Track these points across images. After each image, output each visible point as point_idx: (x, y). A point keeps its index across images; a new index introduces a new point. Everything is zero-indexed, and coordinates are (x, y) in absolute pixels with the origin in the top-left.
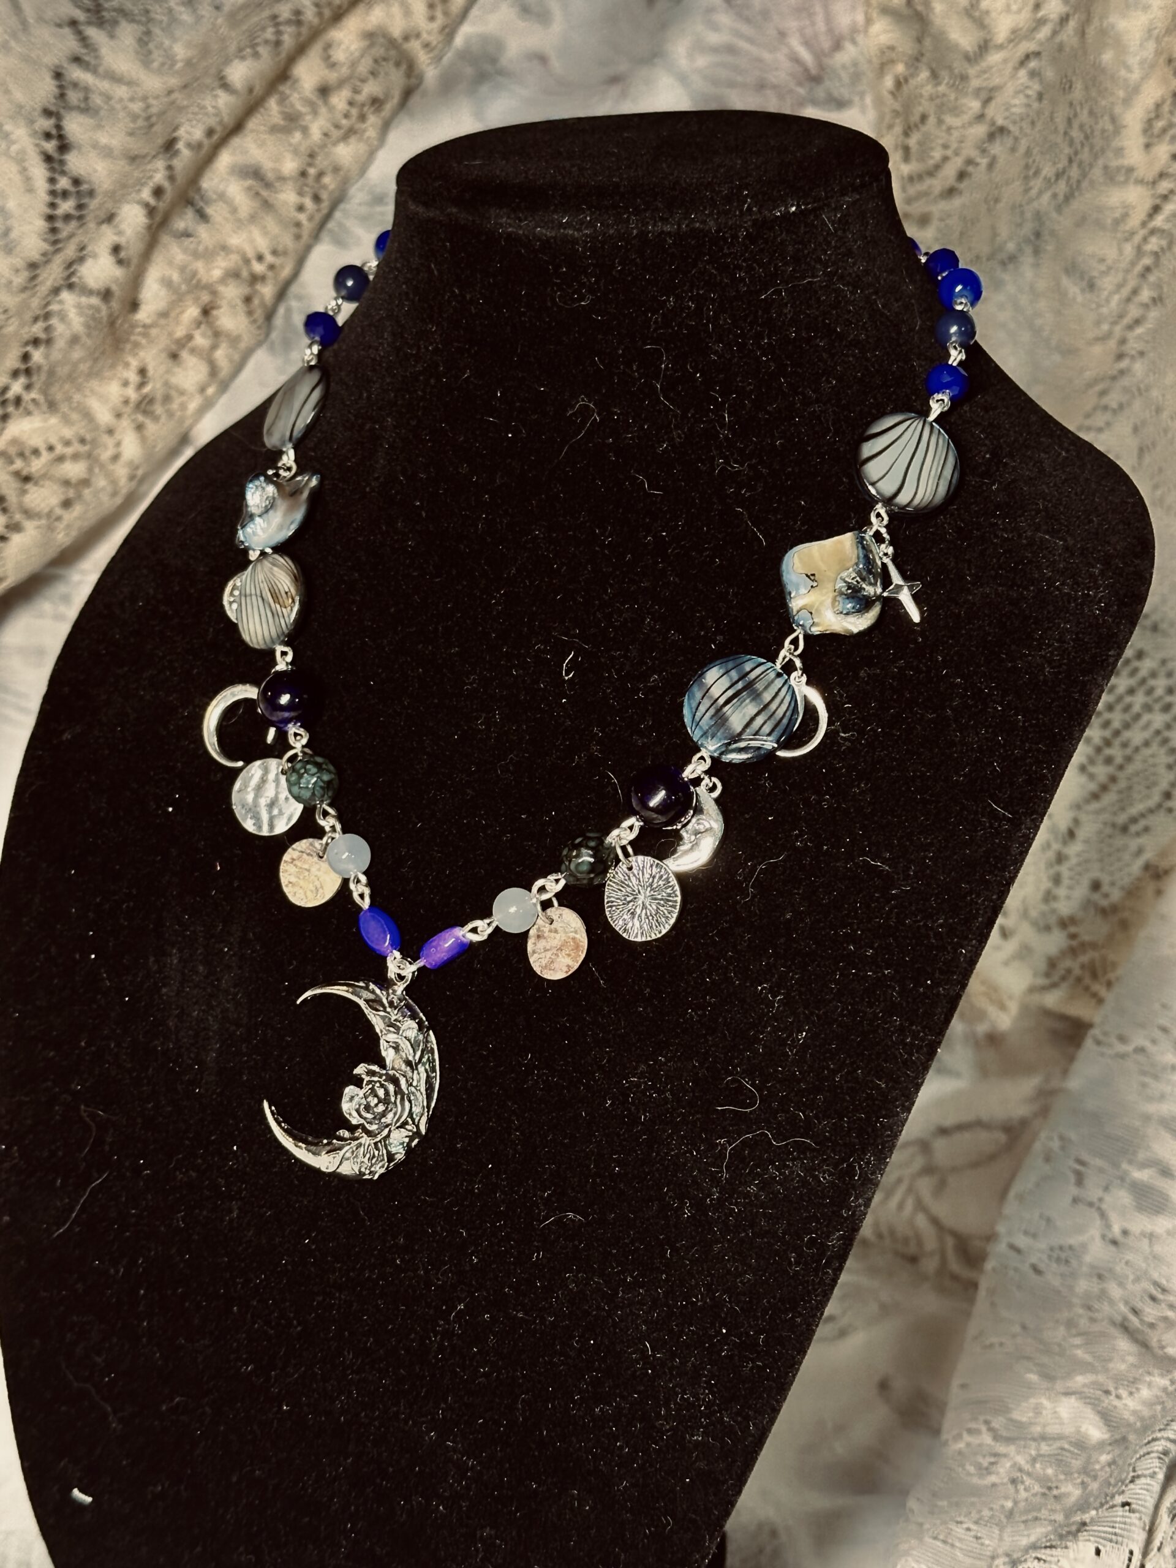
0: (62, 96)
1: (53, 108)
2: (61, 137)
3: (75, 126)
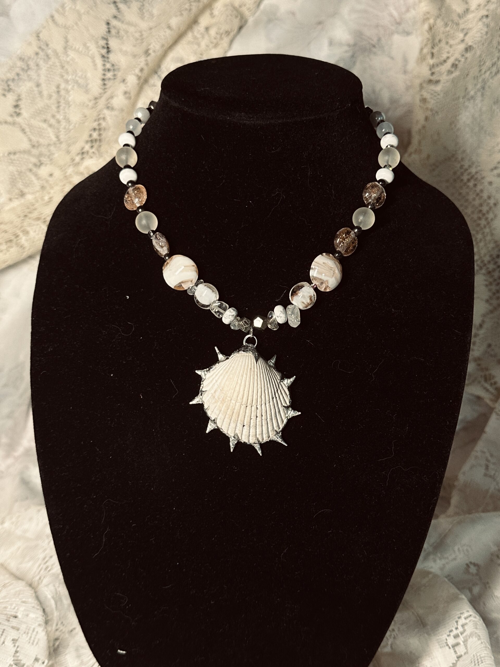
0: (109, 32)
1: (105, 37)
2: (108, 48)
3: (113, 43)
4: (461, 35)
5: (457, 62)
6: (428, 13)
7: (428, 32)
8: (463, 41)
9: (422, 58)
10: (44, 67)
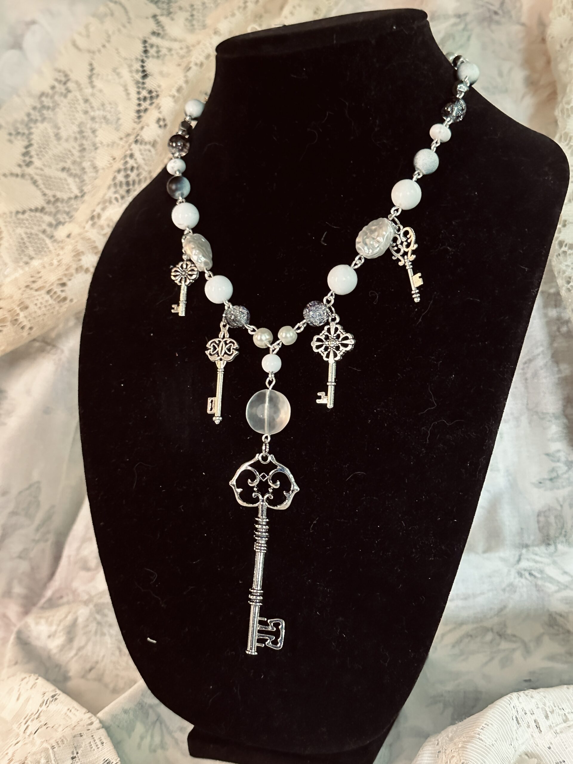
0: (146, 51)
1: (141, 58)
2: (144, 71)
3: (151, 65)
10: (62, 104)
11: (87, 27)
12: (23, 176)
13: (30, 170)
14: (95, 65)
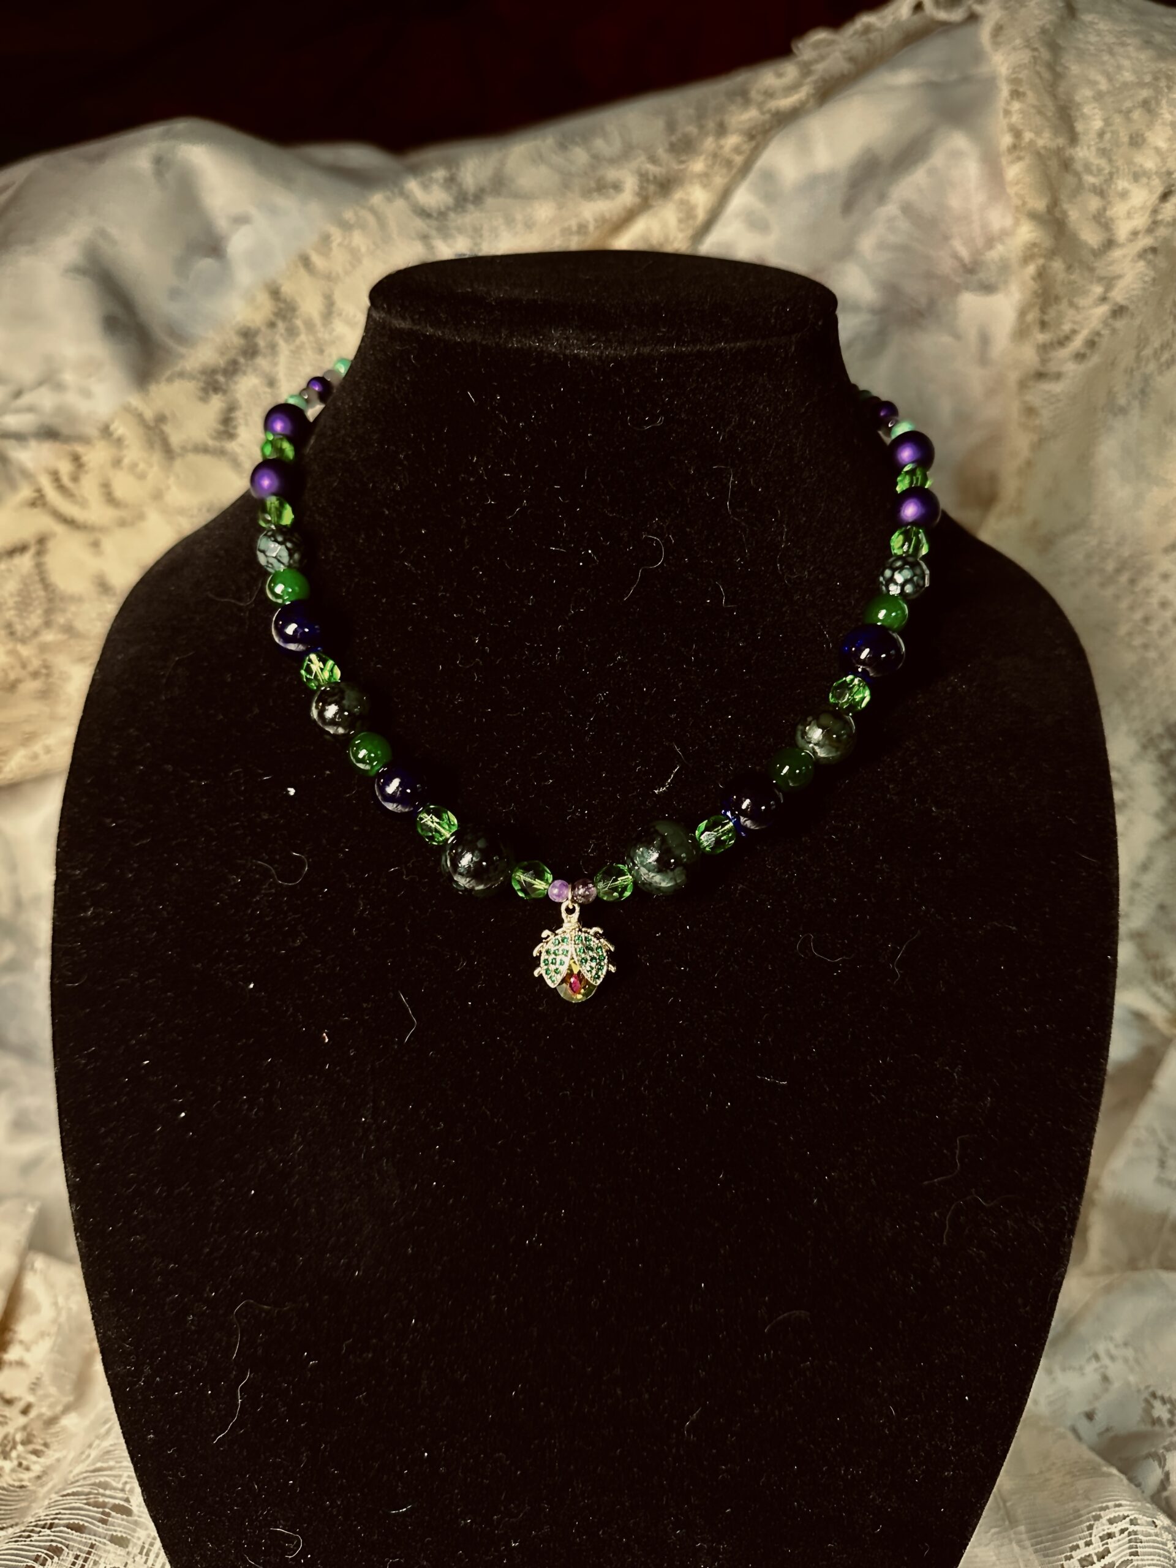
4: (1098, 290)
5: (1096, 339)
6: (1034, 245)
7: (1034, 279)
8: (1104, 299)
9: (1021, 333)
10: (284, 349)
11: (326, 239)
12: (221, 453)
13: (232, 446)
14: (338, 297)
